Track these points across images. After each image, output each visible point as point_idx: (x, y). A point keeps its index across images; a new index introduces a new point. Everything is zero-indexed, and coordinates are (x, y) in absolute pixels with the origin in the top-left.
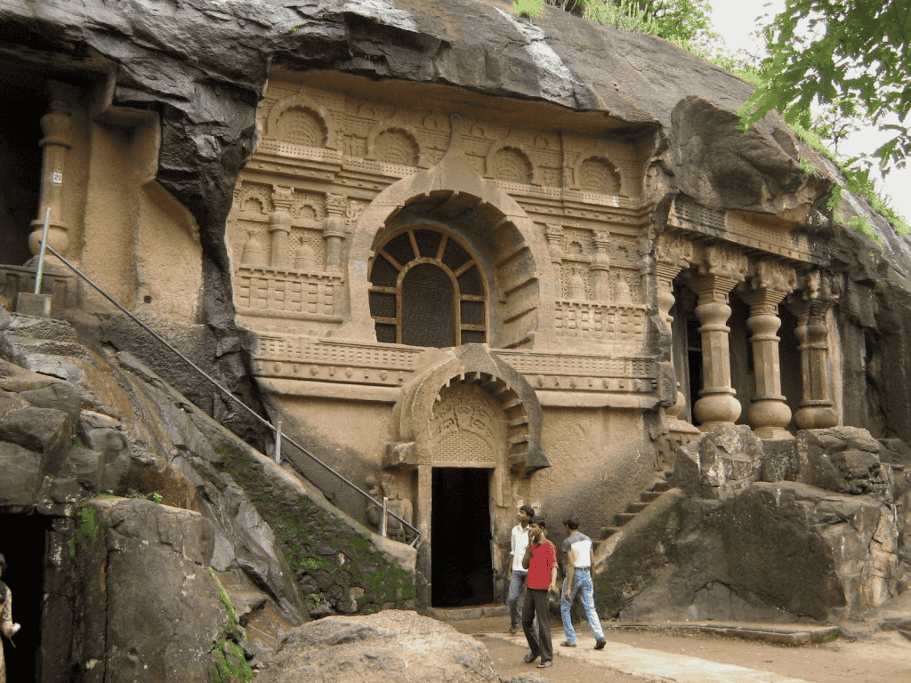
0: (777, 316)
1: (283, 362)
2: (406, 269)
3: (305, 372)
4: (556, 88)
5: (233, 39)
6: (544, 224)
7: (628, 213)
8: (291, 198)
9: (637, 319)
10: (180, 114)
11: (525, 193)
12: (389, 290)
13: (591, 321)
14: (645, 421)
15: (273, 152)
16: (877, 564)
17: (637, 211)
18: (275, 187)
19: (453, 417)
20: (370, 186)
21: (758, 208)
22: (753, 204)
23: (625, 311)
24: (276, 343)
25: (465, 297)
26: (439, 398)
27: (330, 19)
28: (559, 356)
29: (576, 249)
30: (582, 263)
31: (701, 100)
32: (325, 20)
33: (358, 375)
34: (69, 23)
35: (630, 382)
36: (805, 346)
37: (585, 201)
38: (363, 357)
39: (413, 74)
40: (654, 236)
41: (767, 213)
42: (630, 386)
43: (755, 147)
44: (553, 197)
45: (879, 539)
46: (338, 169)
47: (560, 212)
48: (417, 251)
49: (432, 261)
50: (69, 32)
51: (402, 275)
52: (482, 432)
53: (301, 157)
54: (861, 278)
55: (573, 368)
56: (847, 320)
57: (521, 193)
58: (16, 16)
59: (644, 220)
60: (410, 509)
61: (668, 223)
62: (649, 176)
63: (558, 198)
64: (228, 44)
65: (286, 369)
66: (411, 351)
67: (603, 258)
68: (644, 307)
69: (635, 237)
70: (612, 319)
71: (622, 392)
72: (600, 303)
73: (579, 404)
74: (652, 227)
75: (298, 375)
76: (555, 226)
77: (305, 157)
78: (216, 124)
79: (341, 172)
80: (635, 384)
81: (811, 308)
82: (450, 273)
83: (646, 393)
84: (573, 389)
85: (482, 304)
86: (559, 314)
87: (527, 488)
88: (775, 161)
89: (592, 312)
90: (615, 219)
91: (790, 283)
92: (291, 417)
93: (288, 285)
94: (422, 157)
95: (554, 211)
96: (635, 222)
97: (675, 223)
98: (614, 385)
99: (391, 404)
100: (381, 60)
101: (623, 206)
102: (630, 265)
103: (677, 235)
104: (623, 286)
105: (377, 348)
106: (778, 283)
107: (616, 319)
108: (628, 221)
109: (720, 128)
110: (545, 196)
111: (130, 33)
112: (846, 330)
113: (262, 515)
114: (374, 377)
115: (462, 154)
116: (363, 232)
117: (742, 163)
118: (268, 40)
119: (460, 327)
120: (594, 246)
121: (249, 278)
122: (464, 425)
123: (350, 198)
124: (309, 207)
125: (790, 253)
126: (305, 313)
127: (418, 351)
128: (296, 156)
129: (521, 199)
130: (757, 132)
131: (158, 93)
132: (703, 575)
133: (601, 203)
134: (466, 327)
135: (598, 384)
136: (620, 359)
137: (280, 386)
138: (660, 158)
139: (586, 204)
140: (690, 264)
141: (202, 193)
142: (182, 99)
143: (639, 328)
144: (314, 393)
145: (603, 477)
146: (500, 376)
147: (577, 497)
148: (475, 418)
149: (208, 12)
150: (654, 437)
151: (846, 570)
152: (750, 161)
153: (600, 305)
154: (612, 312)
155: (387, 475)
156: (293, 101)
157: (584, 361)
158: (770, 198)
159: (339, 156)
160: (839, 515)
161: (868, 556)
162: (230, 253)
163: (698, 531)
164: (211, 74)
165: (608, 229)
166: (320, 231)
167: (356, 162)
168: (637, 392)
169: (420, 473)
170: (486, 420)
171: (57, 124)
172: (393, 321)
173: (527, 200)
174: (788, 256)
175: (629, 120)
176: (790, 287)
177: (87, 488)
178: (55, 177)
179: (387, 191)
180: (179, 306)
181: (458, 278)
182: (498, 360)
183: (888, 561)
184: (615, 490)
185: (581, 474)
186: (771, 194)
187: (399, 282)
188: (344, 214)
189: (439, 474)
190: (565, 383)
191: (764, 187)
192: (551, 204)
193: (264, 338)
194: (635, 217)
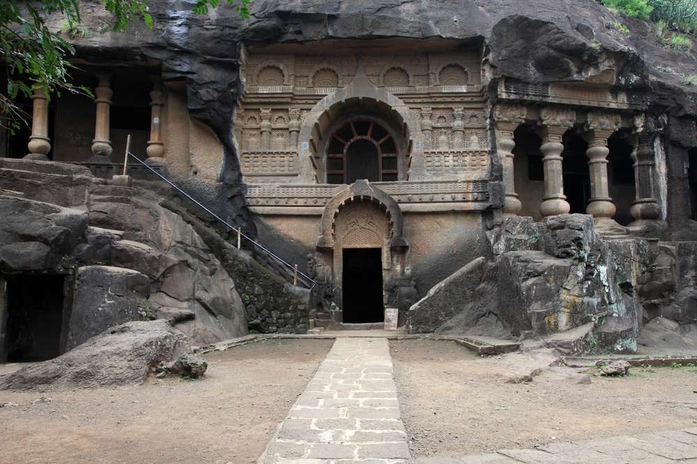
0: (607, 146)
1: (261, 198)
2: (349, 143)
3: (272, 202)
4: (407, 27)
5: (218, 38)
6: (420, 108)
7: (474, 94)
8: (270, 114)
9: (482, 157)
10: (191, 81)
11: (404, 92)
12: (339, 156)
13: (451, 161)
14: (483, 219)
15: (255, 92)
16: (564, 304)
17: (480, 92)
18: (261, 109)
19: (355, 221)
20: (312, 102)
21: (570, 78)
22: (567, 76)
23: (474, 153)
24: (257, 189)
25: (385, 155)
26: (338, 211)
27: (269, 17)
28: (422, 183)
29: (443, 120)
30: (447, 128)
31: (520, 16)
32: (265, 17)
33: (301, 202)
34: (134, 46)
35: (470, 195)
36: (636, 164)
37: (443, 91)
38: (304, 192)
39: (316, 37)
40: (491, 106)
41: (577, 81)
42: (470, 197)
43: (559, 39)
44: (422, 92)
45: (568, 287)
46: (291, 95)
47: (429, 100)
48: (355, 133)
49: (364, 137)
50: (134, 50)
51: (346, 147)
52: (374, 229)
53: (270, 92)
54: (681, 114)
55: (432, 189)
56: (670, 144)
57: (402, 93)
58: (107, 48)
59: (484, 97)
60: (330, 270)
61: (499, 97)
62: (484, 70)
63: (426, 92)
64: (215, 41)
65: (262, 201)
66: (331, 187)
67: (458, 123)
68: (486, 150)
69: (482, 108)
70: (466, 159)
71: (465, 201)
72: (456, 150)
73: (434, 210)
74: (489, 100)
75: (269, 204)
76: (426, 109)
77: (272, 92)
78: (213, 82)
79: (294, 98)
80: (473, 196)
81: (639, 139)
82: (375, 143)
83: (482, 201)
84: (431, 201)
85: (396, 158)
86: (429, 159)
87: (403, 258)
88: (572, 45)
89: (451, 157)
90: (466, 99)
91: (616, 124)
92: (267, 225)
93: (269, 159)
94: (340, 82)
95: (425, 100)
96: (480, 99)
97: (504, 96)
98: (459, 197)
99: (320, 216)
100: (299, 32)
101: (469, 90)
102: (480, 126)
103: (509, 103)
104: (474, 138)
105: (317, 187)
106: (604, 126)
107: (468, 159)
108: (475, 99)
109: (536, 31)
110: (418, 92)
111: (166, 45)
112: (670, 150)
113: (229, 274)
114: (310, 202)
115: (364, 75)
116: (306, 127)
117: (551, 51)
118: (236, 35)
119: (382, 172)
120: (454, 118)
121: (248, 157)
122: (362, 225)
123: (302, 110)
124: (280, 117)
125: (608, 105)
126: (279, 172)
127: (335, 187)
128: (268, 92)
129: (400, 96)
130: (559, 29)
131: (180, 72)
132: (484, 309)
133: (454, 91)
134: (385, 171)
135: (448, 197)
136: (464, 182)
137: (259, 210)
138: (487, 58)
139: (444, 93)
140: (525, 119)
141: (209, 117)
142: (192, 73)
143: (484, 163)
144: (276, 212)
145: (453, 251)
146: (376, 197)
147: (435, 263)
148: (369, 220)
149: (205, 27)
150: (489, 227)
151: (535, 307)
152: (556, 48)
153: (455, 152)
154: (465, 155)
155: (317, 253)
156: (265, 64)
157: (439, 184)
158: (578, 70)
159: (290, 88)
160: (536, 271)
161: (556, 298)
162: (237, 146)
163: (486, 282)
164: (208, 57)
165: (462, 107)
166: (287, 129)
167: (301, 90)
168: (476, 200)
169: (334, 251)
170: (375, 221)
171: (156, 95)
172: (342, 172)
173: (407, 96)
174: (607, 106)
175: (461, 38)
176: (615, 127)
177: (81, 262)
178: (156, 120)
179: (319, 103)
180: (211, 175)
181: (381, 145)
182: (375, 188)
183: (575, 302)
184: (461, 258)
185: (438, 250)
186: (578, 68)
187: (345, 151)
188: (299, 118)
189: (346, 251)
190: (426, 198)
191: (571, 64)
192: (422, 96)
193: (250, 186)
194: (479, 96)
